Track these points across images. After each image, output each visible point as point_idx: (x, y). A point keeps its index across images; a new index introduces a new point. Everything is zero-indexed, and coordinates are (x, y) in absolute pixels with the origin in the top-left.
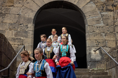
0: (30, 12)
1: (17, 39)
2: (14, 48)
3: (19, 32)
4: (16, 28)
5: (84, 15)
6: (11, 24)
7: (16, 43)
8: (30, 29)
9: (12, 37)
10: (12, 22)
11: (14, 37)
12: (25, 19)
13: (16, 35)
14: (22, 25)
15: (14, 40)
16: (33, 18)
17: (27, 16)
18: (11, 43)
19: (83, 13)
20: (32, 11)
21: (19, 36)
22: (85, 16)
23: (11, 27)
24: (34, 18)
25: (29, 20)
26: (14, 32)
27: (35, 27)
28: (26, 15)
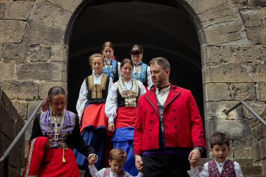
0: (55, 12)
1: (24, 84)
2: (17, 107)
3: (30, 66)
4: (22, 55)
5: (198, 19)
6: (9, 46)
7: (22, 95)
8: (57, 58)
9: (10, 79)
10: (11, 41)
11: (16, 78)
12: (43, 32)
13: (21, 74)
14: (37, 48)
15: (17, 86)
16: (64, 28)
17: (48, 23)
18: (9, 94)
19: (195, 14)
20: (63, 11)
21: (29, 76)
22: (199, 22)
23: (7, 53)
24: (68, 29)
25: (53, 34)
26: (16, 67)
27: (71, 52)
28: (45, 20)
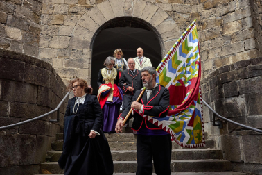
0: (86, 32)
1: (69, 70)
2: (64, 82)
3: (72, 60)
4: (68, 54)
5: (160, 37)
6: (61, 49)
7: (68, 76)
8: (86, 56)
9: (62, 67)
10: (62, 47)
11: (64, 67)
12: (79, 43)
13: (67, 64)
14: (76, 51)
15: (65, 71)
16: (90, 40)
18: (61, 75)
19: (159, 34)
20: (89, 31)
21: (72, 66)
22: (161, 38)
23: (60, 53)
24: (92, 41)
25: (84, 43)
26: (65, 61)
27: (93, 53)
28: (80, 36)
